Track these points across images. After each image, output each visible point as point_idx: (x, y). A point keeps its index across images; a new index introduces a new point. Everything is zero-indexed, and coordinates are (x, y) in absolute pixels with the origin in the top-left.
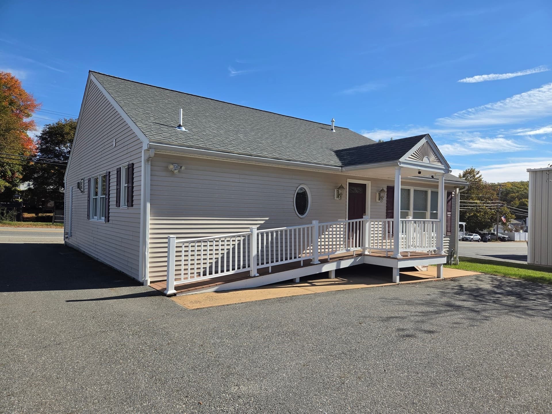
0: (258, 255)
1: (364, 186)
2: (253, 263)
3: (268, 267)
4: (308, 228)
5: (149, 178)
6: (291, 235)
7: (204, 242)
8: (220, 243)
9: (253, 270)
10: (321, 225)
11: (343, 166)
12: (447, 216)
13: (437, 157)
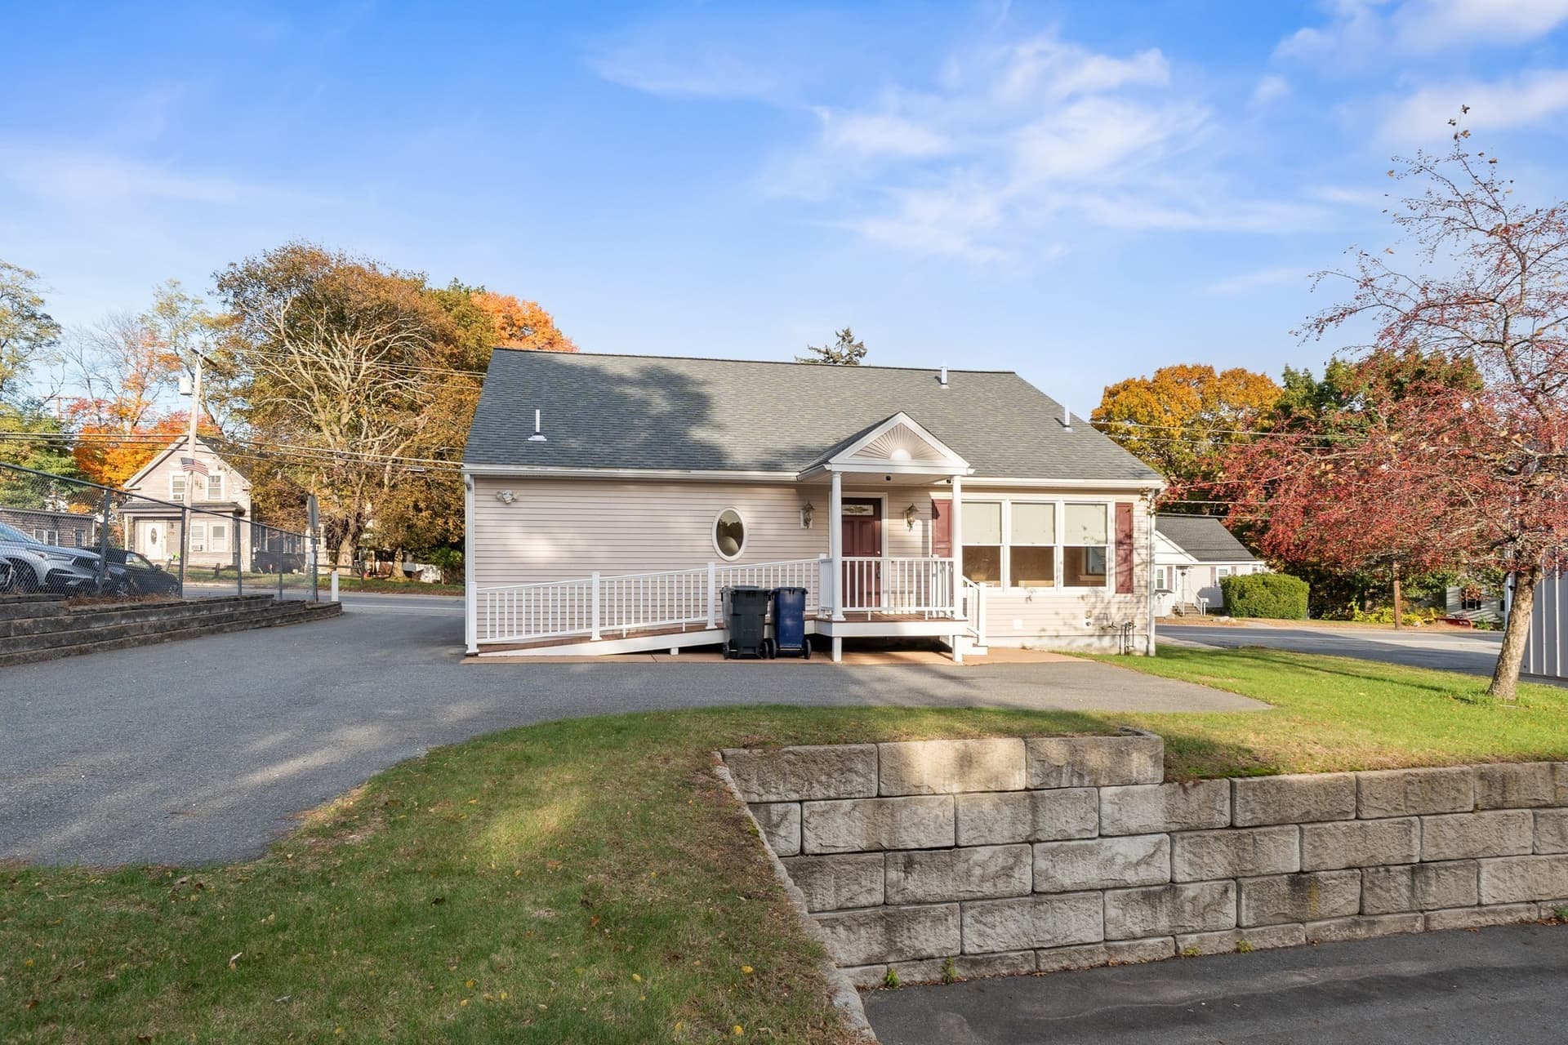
0: (602, 611)
1: (878, 504)
2: (596, 622)
3: (622, 629)
4: (696, 576)
5: (473, 511)
9: (595, 632)
10: (723, 569)
11: (800, 472)
12: (1118, 552)
13: (932, 448)
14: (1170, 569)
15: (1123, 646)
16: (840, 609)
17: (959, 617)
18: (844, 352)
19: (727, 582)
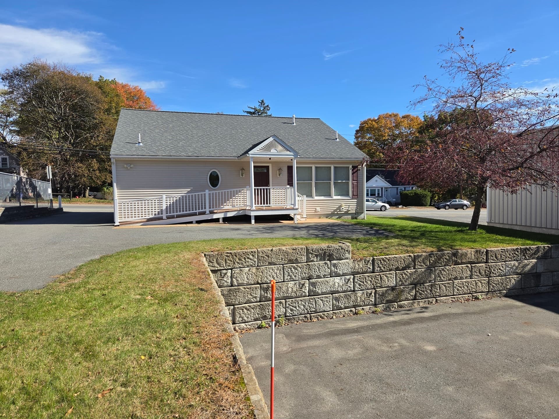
0: (167, 209)
1: (267, 167)
2: (164, 212)
3: (174, 215)
4: (201, 195)
5: (115, 172)
6: (189, 199)
7: (141, 201)
8: (150, 202)
9: (164, 216)
10: (211, 192)
11: (239, 157)
12: (353, 184)
13: (285, 148)
14: (382, 189)
15: (354, 216)
16: (254, 205)
17: (297, 207)
18: (262, 109)
19: (213, 197)
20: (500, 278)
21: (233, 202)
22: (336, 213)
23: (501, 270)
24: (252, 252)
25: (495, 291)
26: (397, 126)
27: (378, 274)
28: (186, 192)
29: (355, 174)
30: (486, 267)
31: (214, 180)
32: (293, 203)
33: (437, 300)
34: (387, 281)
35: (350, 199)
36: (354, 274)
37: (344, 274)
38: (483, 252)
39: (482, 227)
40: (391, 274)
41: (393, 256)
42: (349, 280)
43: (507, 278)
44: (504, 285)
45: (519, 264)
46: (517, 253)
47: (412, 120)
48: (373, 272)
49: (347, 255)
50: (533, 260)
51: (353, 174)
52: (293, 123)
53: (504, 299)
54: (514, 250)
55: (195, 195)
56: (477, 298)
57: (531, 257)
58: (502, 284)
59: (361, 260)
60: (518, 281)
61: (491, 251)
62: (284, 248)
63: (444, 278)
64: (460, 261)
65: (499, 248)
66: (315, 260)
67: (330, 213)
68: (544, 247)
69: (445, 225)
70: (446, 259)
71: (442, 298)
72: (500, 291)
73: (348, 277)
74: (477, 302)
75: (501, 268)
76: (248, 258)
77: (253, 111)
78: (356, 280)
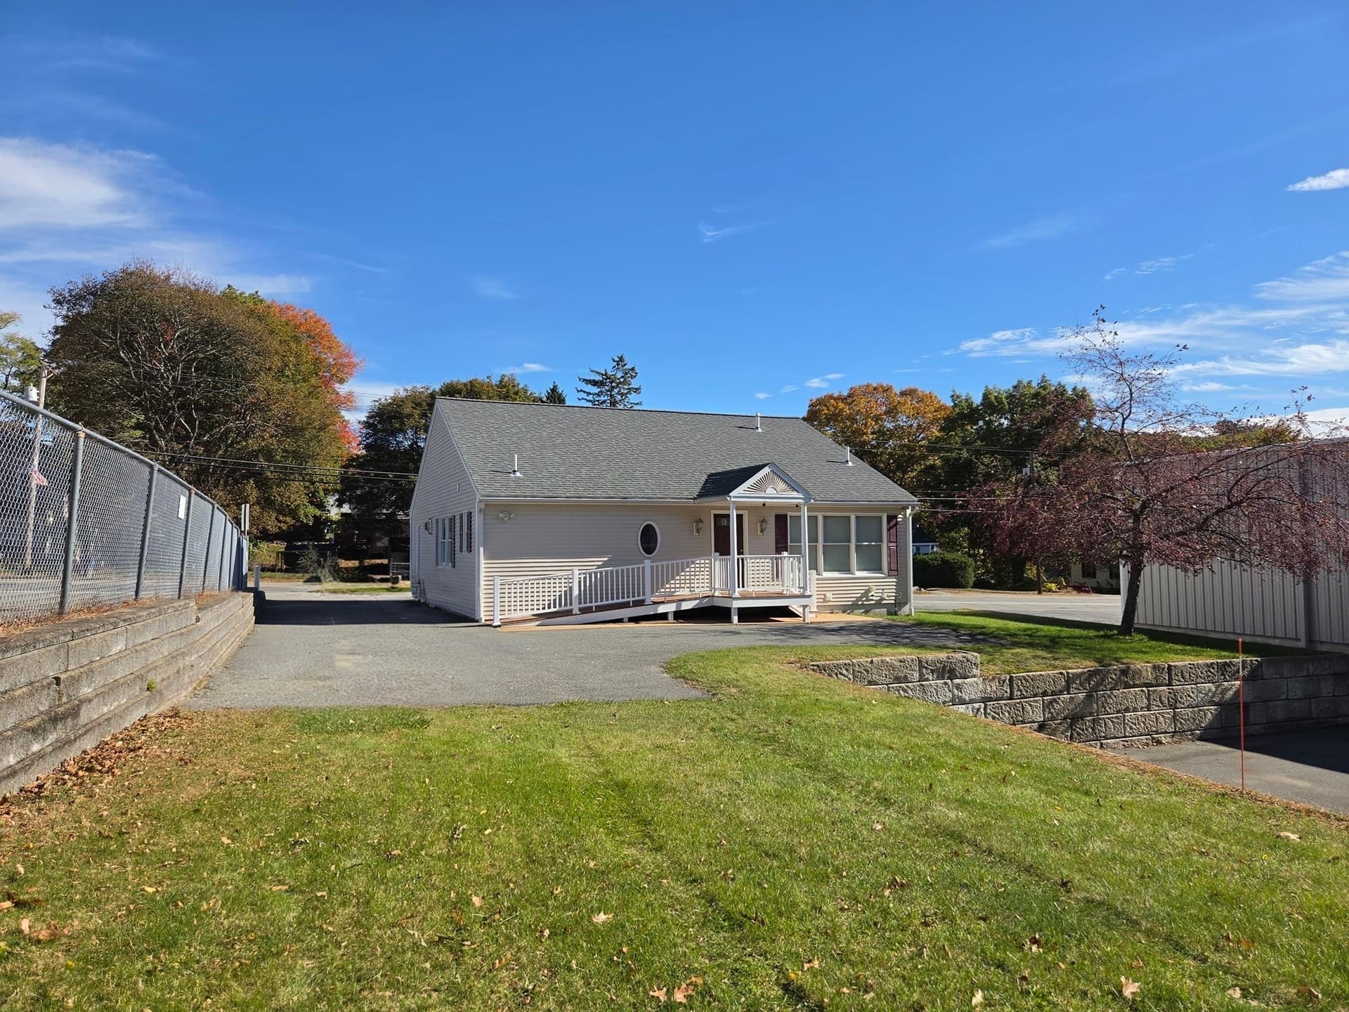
0: (580, 594)
1: (740, 517)
2: (575, 602)
3: (593, 606)
4: (638, 568)
5: (482, 526)
6: (617, 577)
9: (575, 608)
10: (654, 564)
11: (695, 498)
12: (889, 548)
13: (790, 485)
15: (893, 610)
16: (737, 589)
17: (808, 593)
18: (619, 375)
19: (657, 571)
20: (1191, 710)
21: (692, 581)
22: (860, 603)
23: (1191, 698)
24: (845, 664)
25: (1184, 731)
26: (892, 412)
27: (1018, 701)
28: (600, 563)
29: (893, 531)
30: (1169, 693)
31: (649, 539)
32: (802, 585)
33: (1101, 744)
34: (1031, 714)
35: (885, 578)
36: (985, 700)
37: (972, 701)
38: (1163, 669)
39: (1140, 631)
40: (1037, 701)
41: (1038, 673)
42: (978, 710)
43: (1200, 710)
44: (1197, 722)
45: (1217, 688)
46: (1212, 670)
47: (921, 400)
48: (1011, 698)
49: (975, 671)
50: (1236, 682)
51: (889, 530)
52: (757, 428)
53: (1198, 742)
54: (1207, 665)
55: (633, 569)
56: (1159, 742)
57: (1234, 676)
58: (1194, 720)
59: (994, 678)
60: (1216, 715)
61: (1175, 666)
62: (887, 659)
63: (1110, 708)
64: (1131, 683)
65: (1187, 663)
66: (931, 678)
67: (850, 603)
68: (1251, 661)
69: (1070, 628)
70: (1111, 678)
71: (1109, 741)
72: (1191, 730)
73: (977, 705)
74: (1160, 747)
75: (1191, 694)
76: (841, 674)
77: (598, 378)
78: (989, 711)
